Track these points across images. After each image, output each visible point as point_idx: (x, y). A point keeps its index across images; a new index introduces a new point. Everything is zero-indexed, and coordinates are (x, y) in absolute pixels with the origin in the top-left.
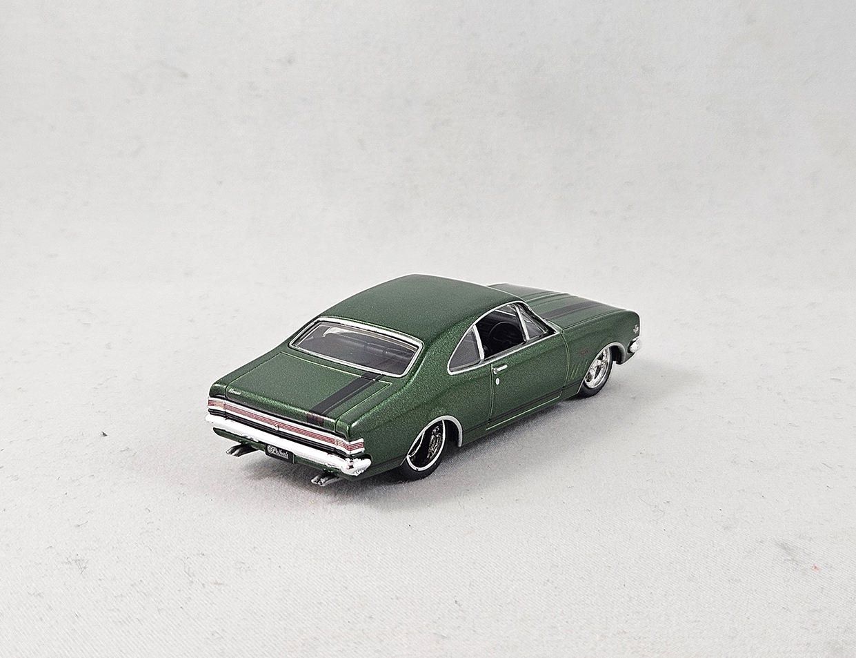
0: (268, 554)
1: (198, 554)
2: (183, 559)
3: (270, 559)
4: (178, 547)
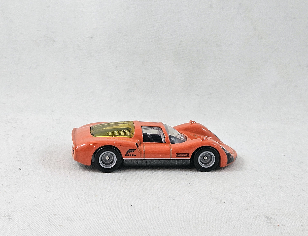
0: (79, 215)
1: (53, 214)
2: (48, 216)
3: (80, 216)
4: (46, 211)
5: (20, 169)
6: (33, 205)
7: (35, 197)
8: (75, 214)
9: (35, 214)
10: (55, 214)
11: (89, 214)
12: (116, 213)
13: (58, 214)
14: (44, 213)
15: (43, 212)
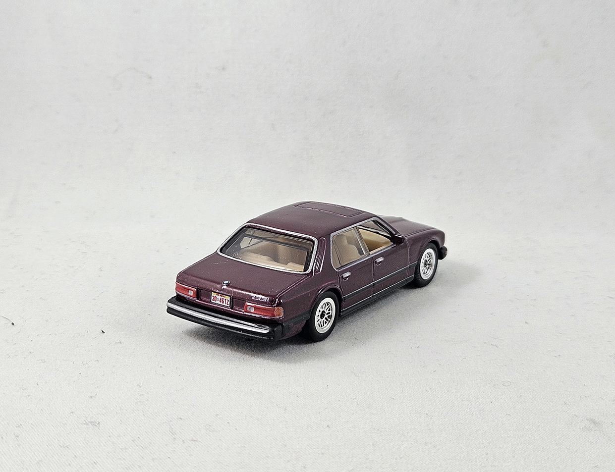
5: (104, 333)
6: (136, 401)
7: (138, 385)
8: (219, 418)
9: (143, 418)
10: (181, 419)
11: (246, 418)
12: (297, 416)
13: (187, 419)
14: (160, 416)
15: (158, 413)
